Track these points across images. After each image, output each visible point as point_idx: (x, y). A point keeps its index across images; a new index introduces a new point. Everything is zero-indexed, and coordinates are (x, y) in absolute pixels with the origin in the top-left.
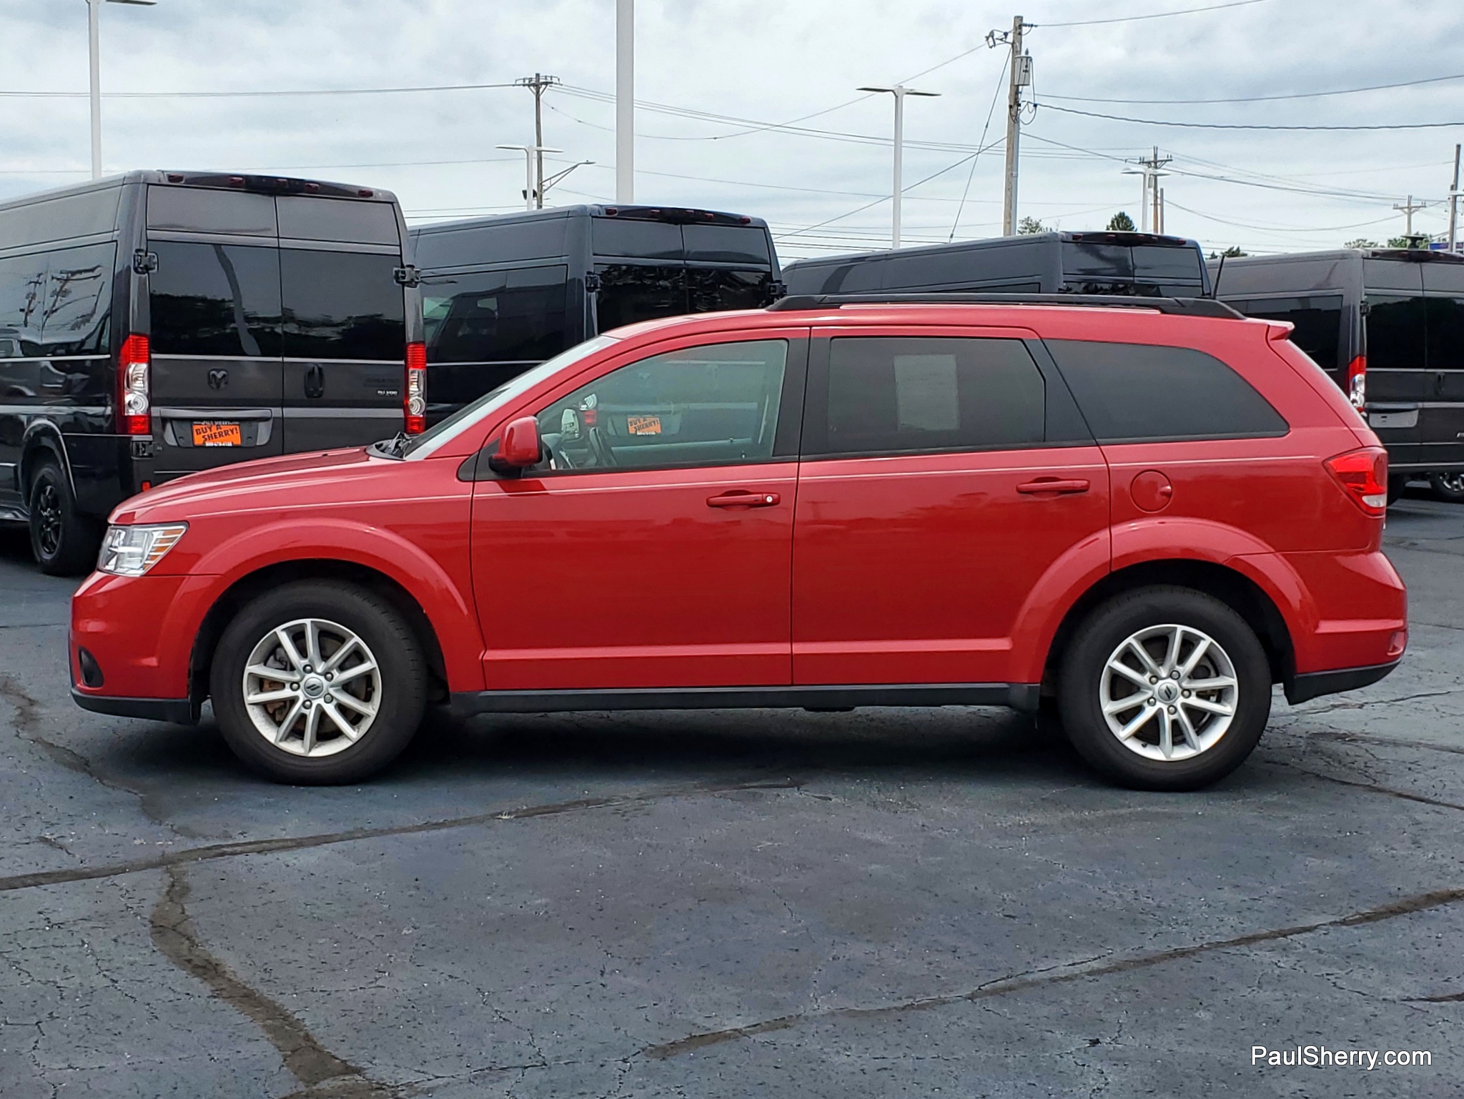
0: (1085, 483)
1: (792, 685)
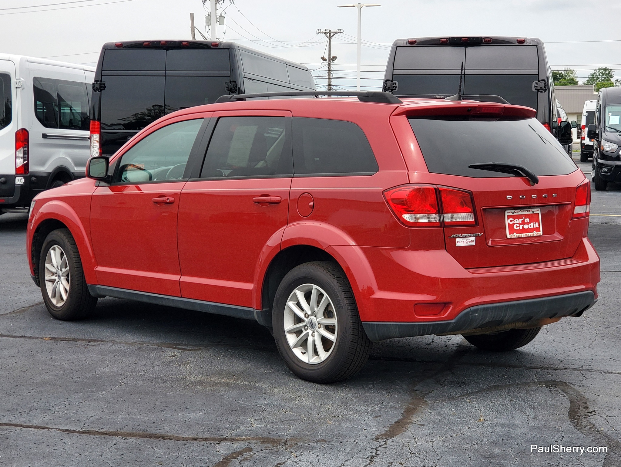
0: (278, 198)
1: (181, 297)
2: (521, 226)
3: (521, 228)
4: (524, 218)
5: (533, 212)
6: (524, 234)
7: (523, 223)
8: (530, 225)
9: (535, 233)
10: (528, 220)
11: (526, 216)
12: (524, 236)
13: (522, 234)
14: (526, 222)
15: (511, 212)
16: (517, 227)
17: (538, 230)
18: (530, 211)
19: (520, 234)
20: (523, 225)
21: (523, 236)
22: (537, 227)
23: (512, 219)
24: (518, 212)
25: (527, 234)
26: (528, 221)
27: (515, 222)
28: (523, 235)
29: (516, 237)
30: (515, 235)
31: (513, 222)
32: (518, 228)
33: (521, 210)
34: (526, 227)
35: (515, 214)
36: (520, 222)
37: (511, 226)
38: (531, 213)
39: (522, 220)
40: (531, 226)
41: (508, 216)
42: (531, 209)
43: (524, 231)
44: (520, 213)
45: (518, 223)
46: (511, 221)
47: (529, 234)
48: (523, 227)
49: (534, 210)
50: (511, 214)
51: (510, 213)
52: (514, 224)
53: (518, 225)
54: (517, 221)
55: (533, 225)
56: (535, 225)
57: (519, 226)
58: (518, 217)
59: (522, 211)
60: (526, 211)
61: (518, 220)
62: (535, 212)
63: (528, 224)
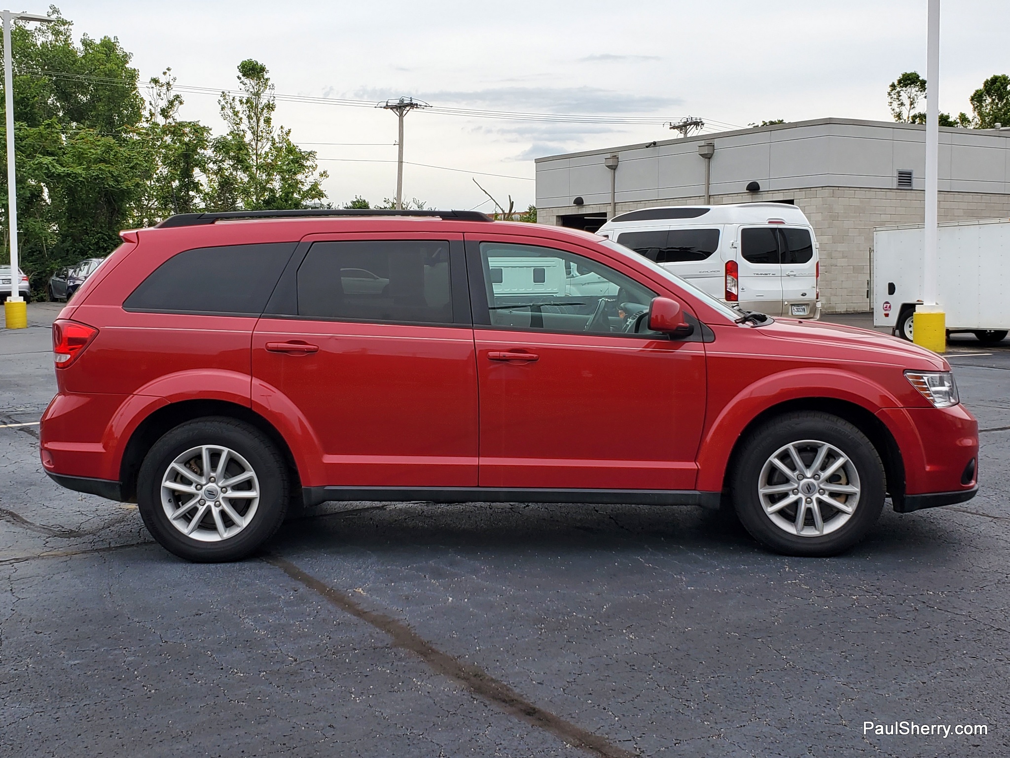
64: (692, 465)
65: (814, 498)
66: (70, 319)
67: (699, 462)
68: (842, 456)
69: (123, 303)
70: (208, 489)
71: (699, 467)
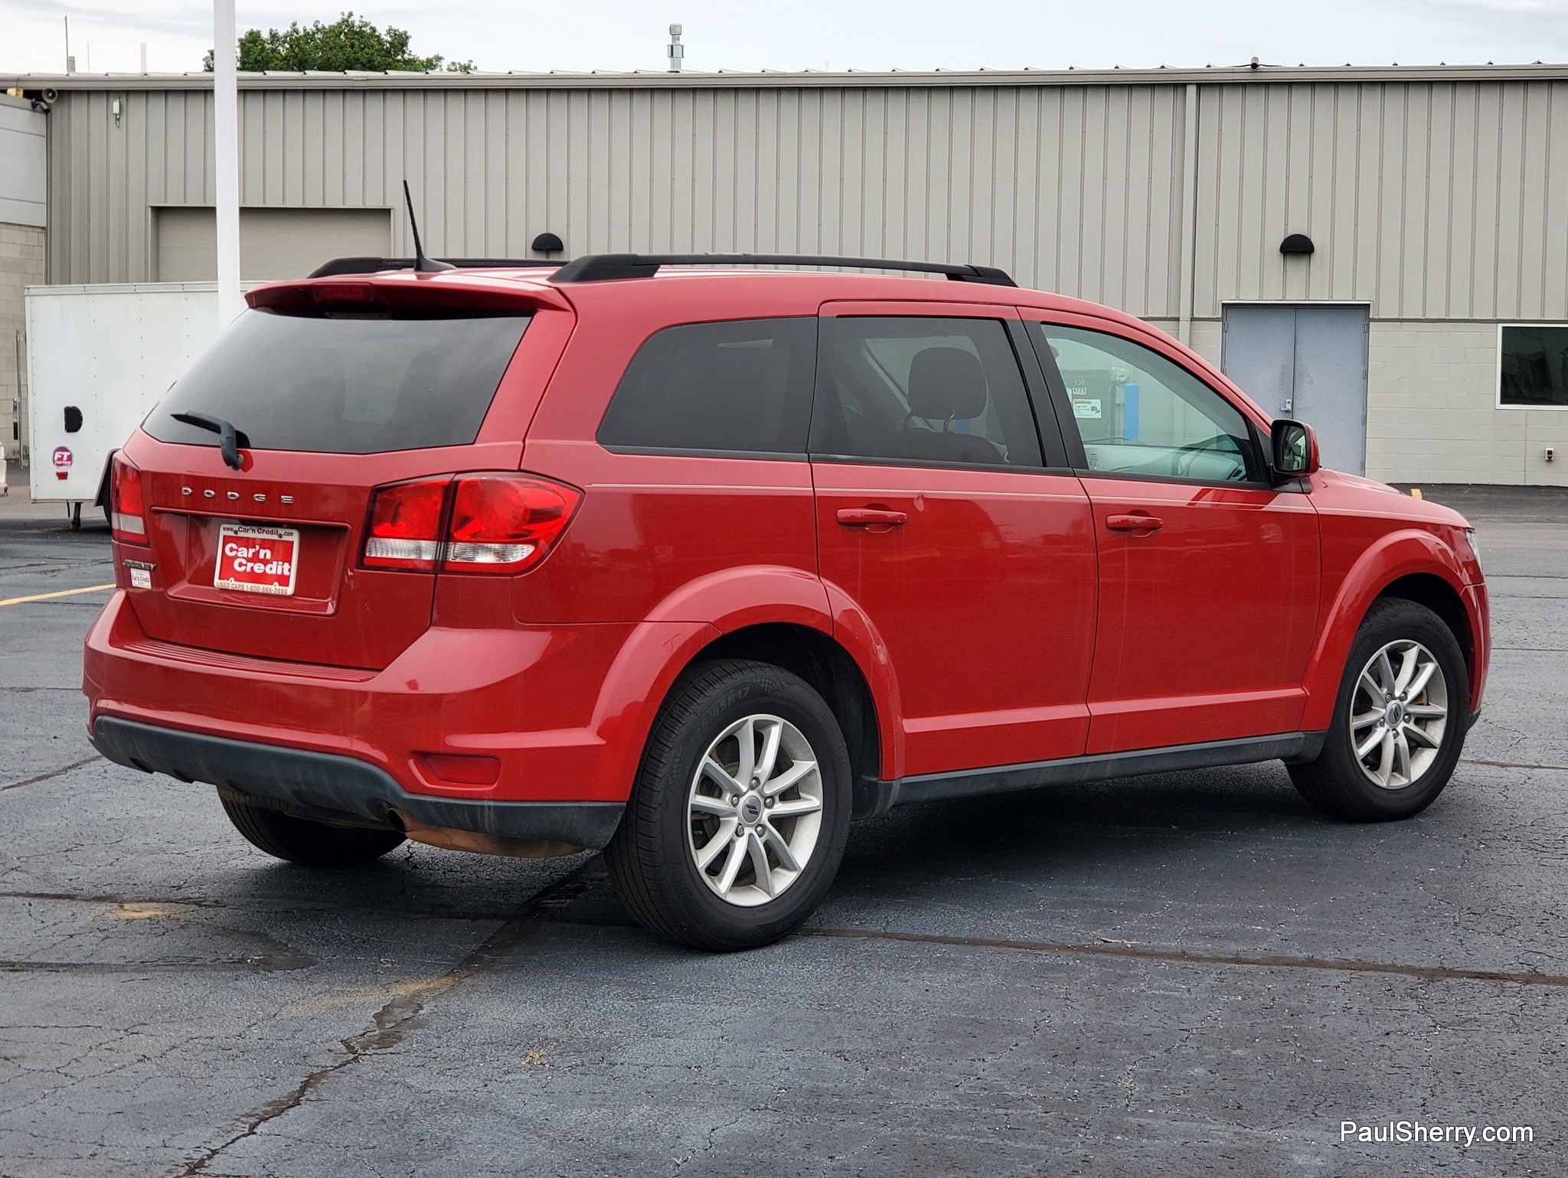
2: (250, 565)
3: (249, 570)
4: (257, 547)
5: (280, 536)
6: (250, 585)
7: (255, 559)
8: (269, 566)
9: (275, 588)
10: (268, 552)
11: (264, 544)
12: (249, 590)
13: (245, 584)
14: (261, 556)
15: (232, 530)
16: (241, 565)
17: (283, 580)
18: (272, 533)
19: (241, 583)
20: (252, 564)
21: (245, 589)
22: (286, 573)
23: (235, 547)
24: (246, 531)
25: (257, 585)
26: (268, 557)
27: (239, 554)
28: (247, 586)
29: (230, 588)
30: (232, 584)
31: (233, 554)
32: (243, 568)
33: (253, 528)
34: (259, 568)
35: (240, 534)
36: (250, 556)
37: (228, 561)
38: (275, 537)
39: (254, 550)
40: (271, 569)
41: (224, 536)
42: (276, 529)
43: (254, 577)
44: (250, 534)
45: (245, 556)
46: (232, 550)
47: (261, 588)
48: (252, 568)
49: (281, 531)
50: (231, 534)
51: (228, 529)
52: (236, 557)
53: (244, 562)
54: (244, 552)
55: (274, 569)
56: (280, 568)
57: (246, 565)
58: (248, 543)
59: (254, 531)
60: (264, 531)
61: (245, 550)
62: (285, 538)
63: (265, 562)
64: (1297, 692)
65: (1400, 729)
66: (520, 470)
67: (1306, 687)
68: (1431, 661)
69: (596, 435)
70: (747, 802)
71: (1308, 694)
